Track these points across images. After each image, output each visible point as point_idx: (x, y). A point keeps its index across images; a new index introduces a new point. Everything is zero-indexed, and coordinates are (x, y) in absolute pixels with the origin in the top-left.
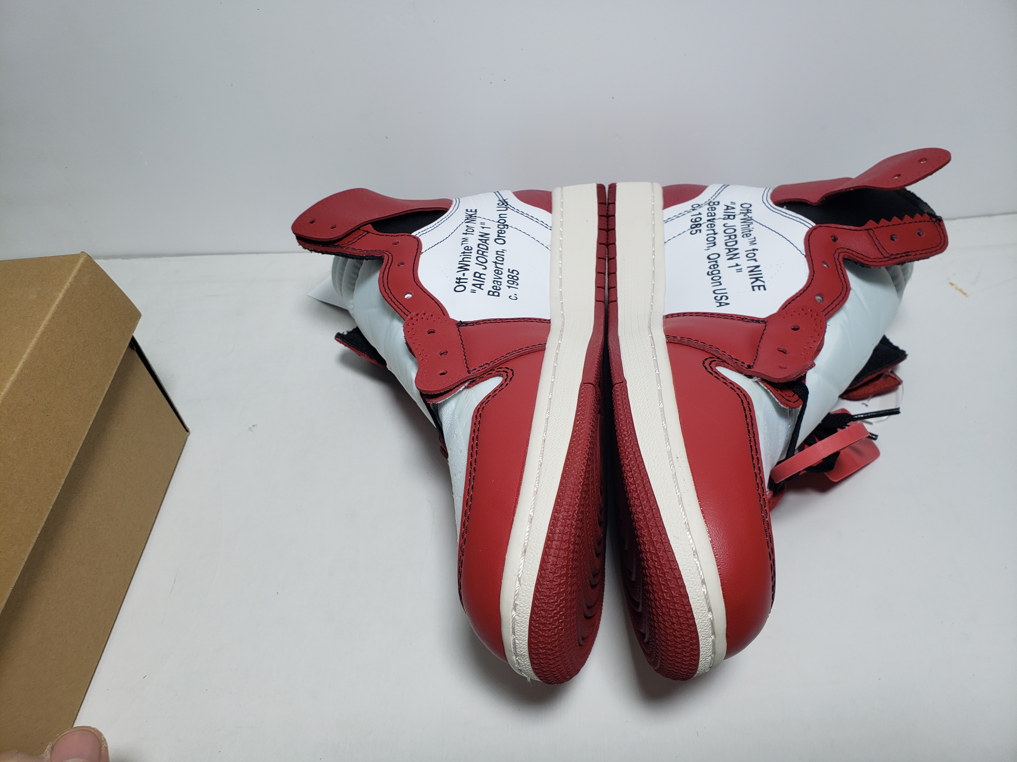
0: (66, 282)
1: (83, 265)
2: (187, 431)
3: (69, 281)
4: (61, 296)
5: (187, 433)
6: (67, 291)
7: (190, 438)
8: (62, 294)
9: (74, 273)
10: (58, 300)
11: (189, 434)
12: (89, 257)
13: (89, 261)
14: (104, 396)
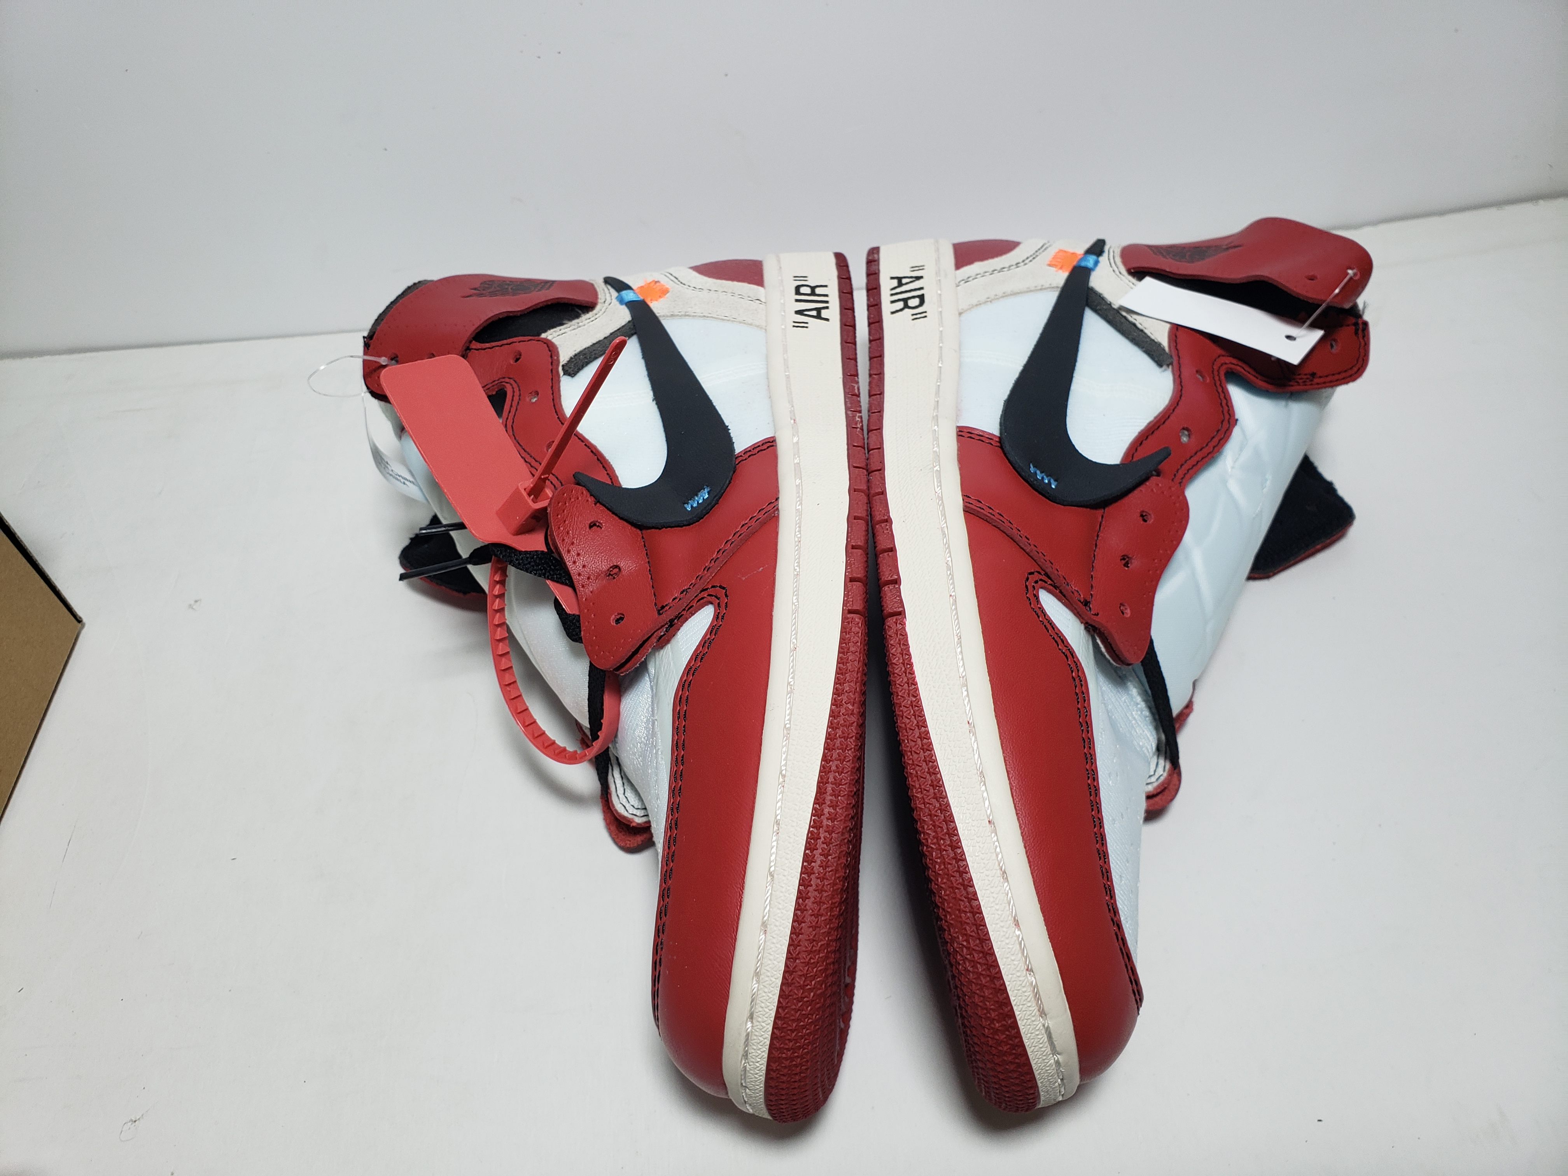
2: (79, 620)
5: (80, 625)
7: (84, 632)
11: (83, 626)
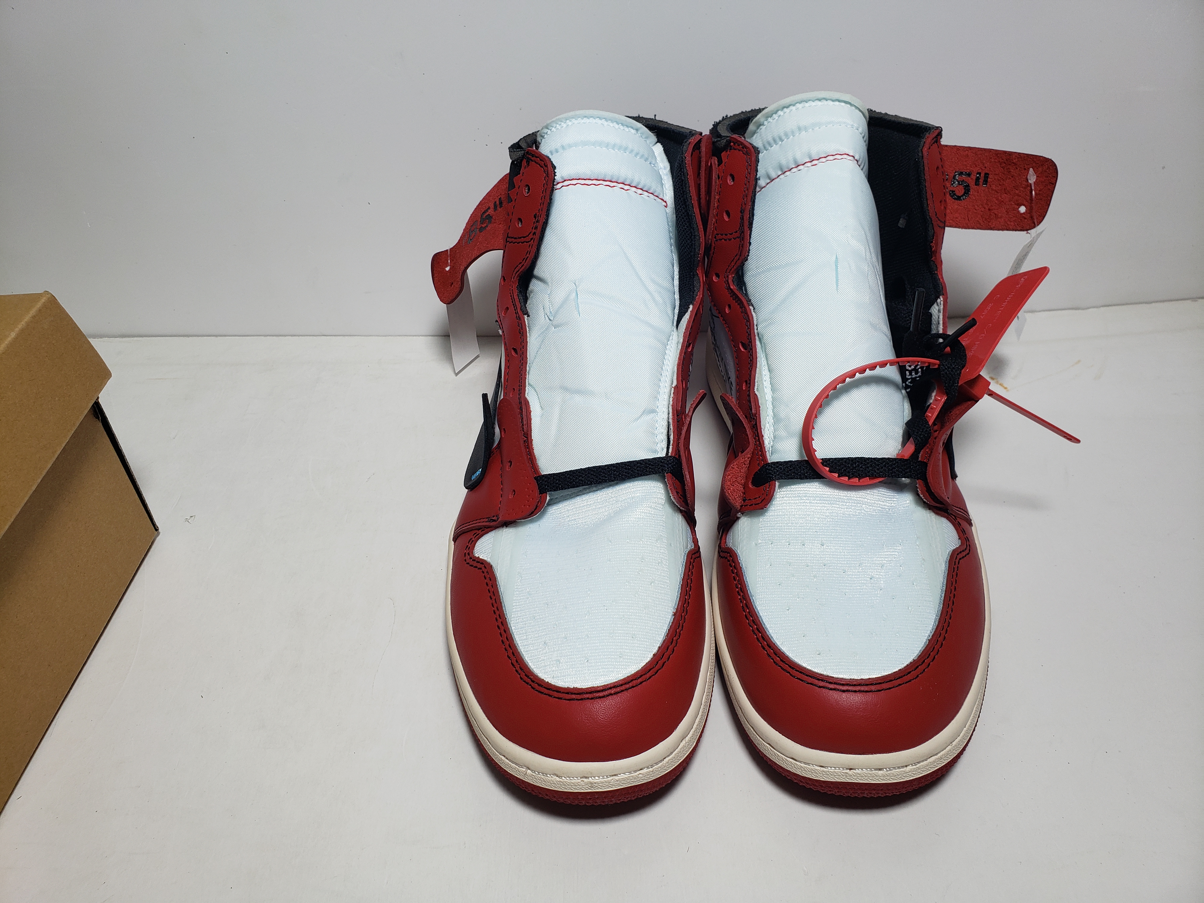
0: (22, 321)
1: (45, 306)
2: (156, 529)
3: (26, 320)
4: (13, 335)
5: (156, 532)
6: (22, 331)
8: (15, 334)
9: (33, 312)
10: (9, 339)
11: (159, 534)
12: (53, 297)
13: (52, 302)
14: (54, 459)
